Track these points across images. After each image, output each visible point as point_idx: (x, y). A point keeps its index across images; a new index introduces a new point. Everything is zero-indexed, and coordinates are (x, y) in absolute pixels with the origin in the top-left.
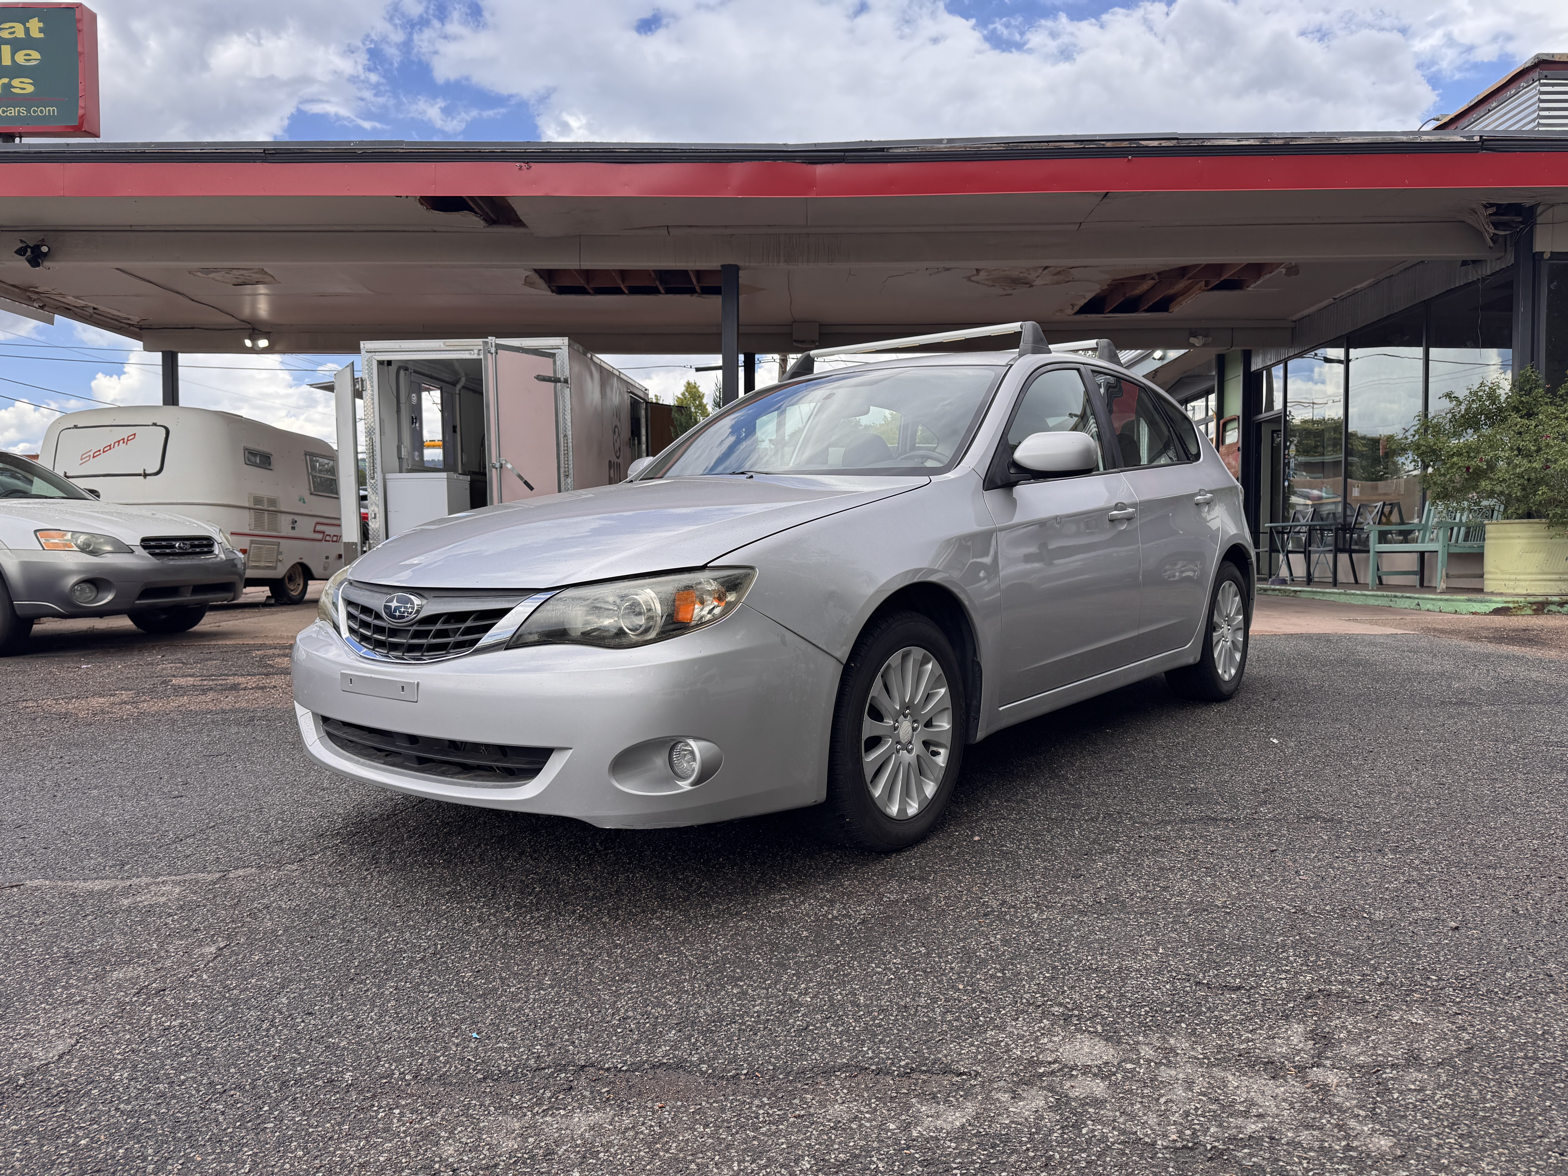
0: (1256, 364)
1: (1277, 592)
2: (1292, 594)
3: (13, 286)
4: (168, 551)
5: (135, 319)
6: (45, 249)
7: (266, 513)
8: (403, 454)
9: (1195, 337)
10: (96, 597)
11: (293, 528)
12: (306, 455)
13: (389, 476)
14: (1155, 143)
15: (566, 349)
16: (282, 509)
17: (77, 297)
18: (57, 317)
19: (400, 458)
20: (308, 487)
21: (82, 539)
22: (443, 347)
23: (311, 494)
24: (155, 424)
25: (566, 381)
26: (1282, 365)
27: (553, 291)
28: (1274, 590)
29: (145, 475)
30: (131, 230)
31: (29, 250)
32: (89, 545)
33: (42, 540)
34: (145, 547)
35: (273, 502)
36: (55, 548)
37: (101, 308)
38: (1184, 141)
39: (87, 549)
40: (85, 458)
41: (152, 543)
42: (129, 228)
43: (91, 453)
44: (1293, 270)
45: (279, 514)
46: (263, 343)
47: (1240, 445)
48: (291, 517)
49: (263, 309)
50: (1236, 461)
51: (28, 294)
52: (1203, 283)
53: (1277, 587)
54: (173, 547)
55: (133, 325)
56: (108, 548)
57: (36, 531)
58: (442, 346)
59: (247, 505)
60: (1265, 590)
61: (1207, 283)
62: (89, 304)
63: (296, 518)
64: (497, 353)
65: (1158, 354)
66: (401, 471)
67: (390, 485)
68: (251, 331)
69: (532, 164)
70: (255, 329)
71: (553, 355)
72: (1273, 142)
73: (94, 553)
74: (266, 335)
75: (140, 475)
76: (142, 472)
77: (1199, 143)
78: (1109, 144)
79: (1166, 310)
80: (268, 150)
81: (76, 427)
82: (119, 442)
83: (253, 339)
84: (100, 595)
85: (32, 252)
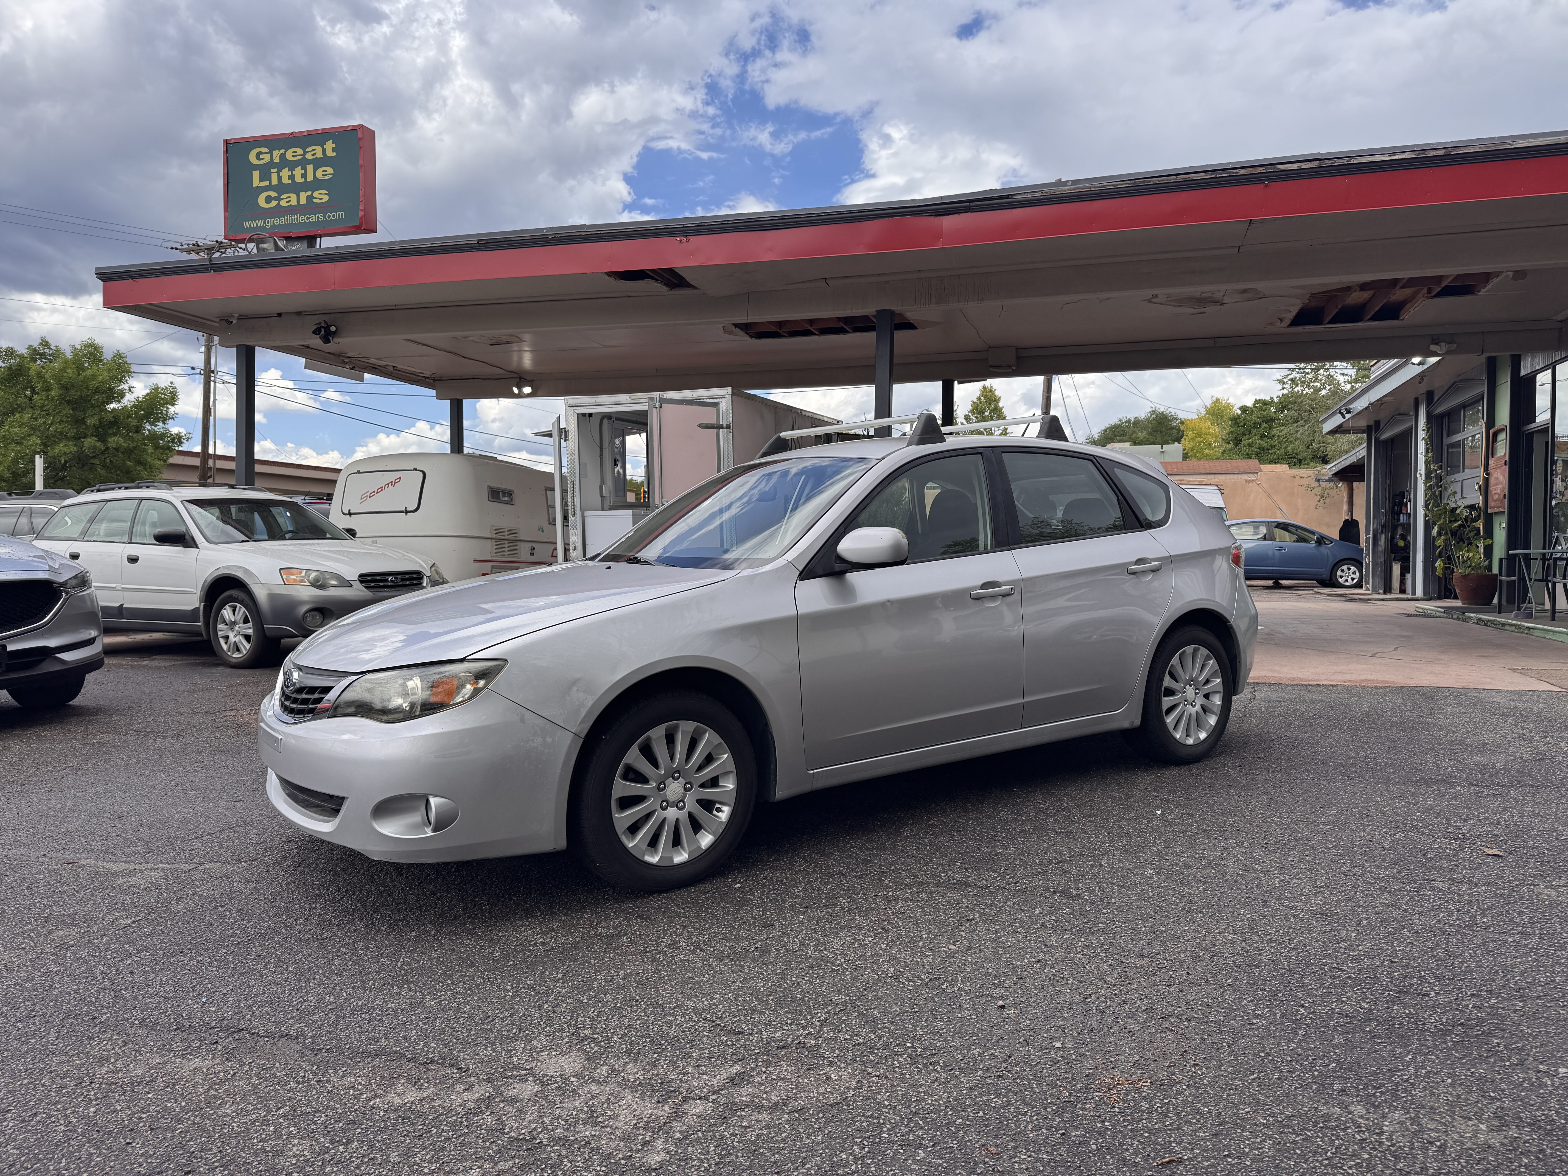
0: (1525, 370)
1: (1513, 628)
2: (1526, 631)
3: (329, 353)
4: (381, 584)
5: (428, 374)
6: (333, 329)
7: (506, 542)
8: (604, 492)
9: (1437, 344)
10: (322, 622)
11: (532, 554)
12: (546, 490)
13: (587, 513)
14: (1295, 166)
15: (729, 397)
16: (522, 538)
17: (378, 359)
18: (367, 376)
19: (602, 496)
20: (547, 518)
21: (313, 575)
22: (629, 401)
23: (550, 524)
24: (415, 469)
25: (728, 427)
26: (1550, 371)
27: (752, 337)
28: (1511, 625)
29: (406, 512)
30: (396, 308)
31: (323, 330)
32: (318, 581)
33: (284, 577)
34: (361, 582)
35: (513, 532)
36: (295, 583)
37: (399, 366)
38: (1327, 162)
39: (318, 584)
40: (364, 498)
41: (369, 578)
42: (394, 308)
43: (368, 494)
44: (1519, 274)
45: (519, 543)
46: (527, 390)
47: (1507, 459)
48: (530, 545)
49: (527, 361)
50: (1504, 476)
51: (342, 358)
52: (1425, 290)
53: (1514, 622)
54: (387, 580)
55: (428, 378)
56: (334, 582)
57: (281, 569)
58: (629, 399)
59: (489, 536)
60: (1503, 625)
61: (1429, 291)
62: (389, 364)
63: (535, 545)
64: (661, 407)
65: (1416, 360)
66: (603, 509)
67: (587, 521)
68: (518, 379)
69: (690, 237)
70: (521, 379)
71: (716, 405)
72: (1431, 154)
73: (322, 587)
74: (529, 383)
75: (402, 512)
76: (404, 510)
77: (1345, 161)
78: (1242, 172)
79: (1397, 317)
80: (481, 240)
81: (359, 472)
82: (388, 484)
83: (520, 388)
84: (325, 621)
85: (325, 331)
